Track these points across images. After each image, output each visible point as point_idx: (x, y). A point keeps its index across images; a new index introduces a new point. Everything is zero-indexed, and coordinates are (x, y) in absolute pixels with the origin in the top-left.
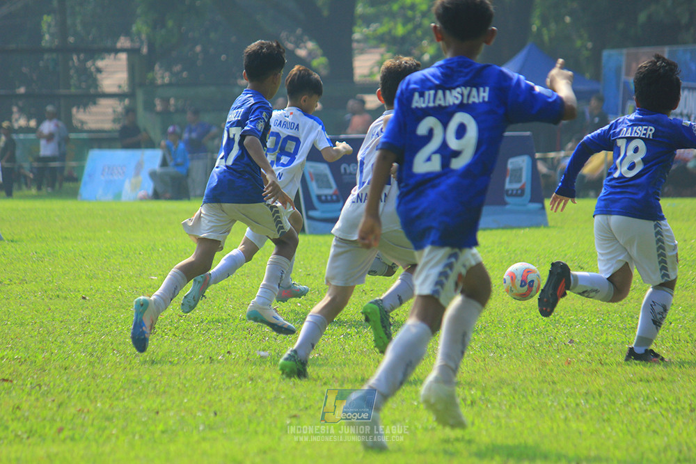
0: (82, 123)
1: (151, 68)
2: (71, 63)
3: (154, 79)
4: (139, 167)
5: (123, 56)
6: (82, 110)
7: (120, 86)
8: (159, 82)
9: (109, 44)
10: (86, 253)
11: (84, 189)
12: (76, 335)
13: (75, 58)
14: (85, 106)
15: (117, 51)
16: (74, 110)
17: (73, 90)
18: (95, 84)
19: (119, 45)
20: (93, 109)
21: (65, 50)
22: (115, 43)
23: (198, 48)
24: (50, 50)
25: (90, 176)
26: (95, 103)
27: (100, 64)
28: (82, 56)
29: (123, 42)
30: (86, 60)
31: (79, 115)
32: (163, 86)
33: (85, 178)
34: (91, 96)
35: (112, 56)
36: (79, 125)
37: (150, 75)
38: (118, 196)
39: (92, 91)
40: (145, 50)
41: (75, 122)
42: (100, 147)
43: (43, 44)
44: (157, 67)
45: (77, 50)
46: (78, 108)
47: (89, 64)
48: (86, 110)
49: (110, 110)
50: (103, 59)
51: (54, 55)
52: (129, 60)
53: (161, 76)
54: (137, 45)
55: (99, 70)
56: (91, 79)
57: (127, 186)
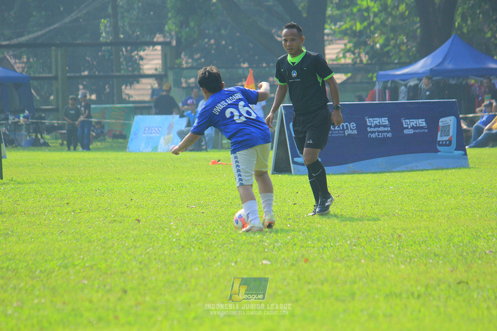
0: (129, 96)
1: (178, 56)
2: (121, 53)
3: (181, 64)
4: (170, 127)
5: (159, 48)
6: (128, 87)
7: (156, 69)
8: (185, 66)
9: (148, 39)
10: (135, 190)
11: (131, 144)
12: (128, 249)
13: (124, 49)
14: (131, 84)
15: (155, 44)
16: (123, 87)
17: (123, 72)
18: (138, 67)
19: (155, 40)
20: (137, 86)
21: (117, 44)
22: (153, 39)
23: (212, 41)
24: (106, 44)
25: (135, 134)
26: (138, 82)
27: (142, 53)
28: (129, 48)
29: (159, 38)
30: (132, 51)
31: (127, 91)
32: (187, 68)
33: (132, 136)
34: (136, 77)
35: (151, 48)
36: (127, 98)
37: (178, 61)
38: (155, 149)
39: (136, 73)
40: (174, 43)
41: (124, 96)
42: (142, 114)
43: (101, 39)
44: (183, 56)
45: (126, 44)
46: (126, 86)
47: (133, 54)
48: (132, 87)
49: (149, 87)
50: (144, 50)
51: (109, 48)
52: (162, 50)
53: (185, 61)
54: (168, 40)
55: (141, 58)
56: (135, 65)
57: (162, 141)
